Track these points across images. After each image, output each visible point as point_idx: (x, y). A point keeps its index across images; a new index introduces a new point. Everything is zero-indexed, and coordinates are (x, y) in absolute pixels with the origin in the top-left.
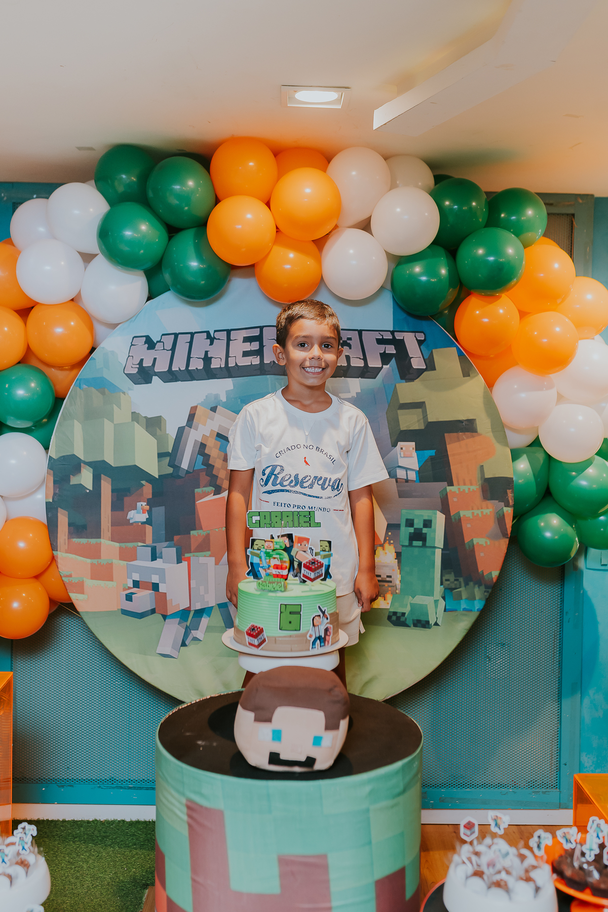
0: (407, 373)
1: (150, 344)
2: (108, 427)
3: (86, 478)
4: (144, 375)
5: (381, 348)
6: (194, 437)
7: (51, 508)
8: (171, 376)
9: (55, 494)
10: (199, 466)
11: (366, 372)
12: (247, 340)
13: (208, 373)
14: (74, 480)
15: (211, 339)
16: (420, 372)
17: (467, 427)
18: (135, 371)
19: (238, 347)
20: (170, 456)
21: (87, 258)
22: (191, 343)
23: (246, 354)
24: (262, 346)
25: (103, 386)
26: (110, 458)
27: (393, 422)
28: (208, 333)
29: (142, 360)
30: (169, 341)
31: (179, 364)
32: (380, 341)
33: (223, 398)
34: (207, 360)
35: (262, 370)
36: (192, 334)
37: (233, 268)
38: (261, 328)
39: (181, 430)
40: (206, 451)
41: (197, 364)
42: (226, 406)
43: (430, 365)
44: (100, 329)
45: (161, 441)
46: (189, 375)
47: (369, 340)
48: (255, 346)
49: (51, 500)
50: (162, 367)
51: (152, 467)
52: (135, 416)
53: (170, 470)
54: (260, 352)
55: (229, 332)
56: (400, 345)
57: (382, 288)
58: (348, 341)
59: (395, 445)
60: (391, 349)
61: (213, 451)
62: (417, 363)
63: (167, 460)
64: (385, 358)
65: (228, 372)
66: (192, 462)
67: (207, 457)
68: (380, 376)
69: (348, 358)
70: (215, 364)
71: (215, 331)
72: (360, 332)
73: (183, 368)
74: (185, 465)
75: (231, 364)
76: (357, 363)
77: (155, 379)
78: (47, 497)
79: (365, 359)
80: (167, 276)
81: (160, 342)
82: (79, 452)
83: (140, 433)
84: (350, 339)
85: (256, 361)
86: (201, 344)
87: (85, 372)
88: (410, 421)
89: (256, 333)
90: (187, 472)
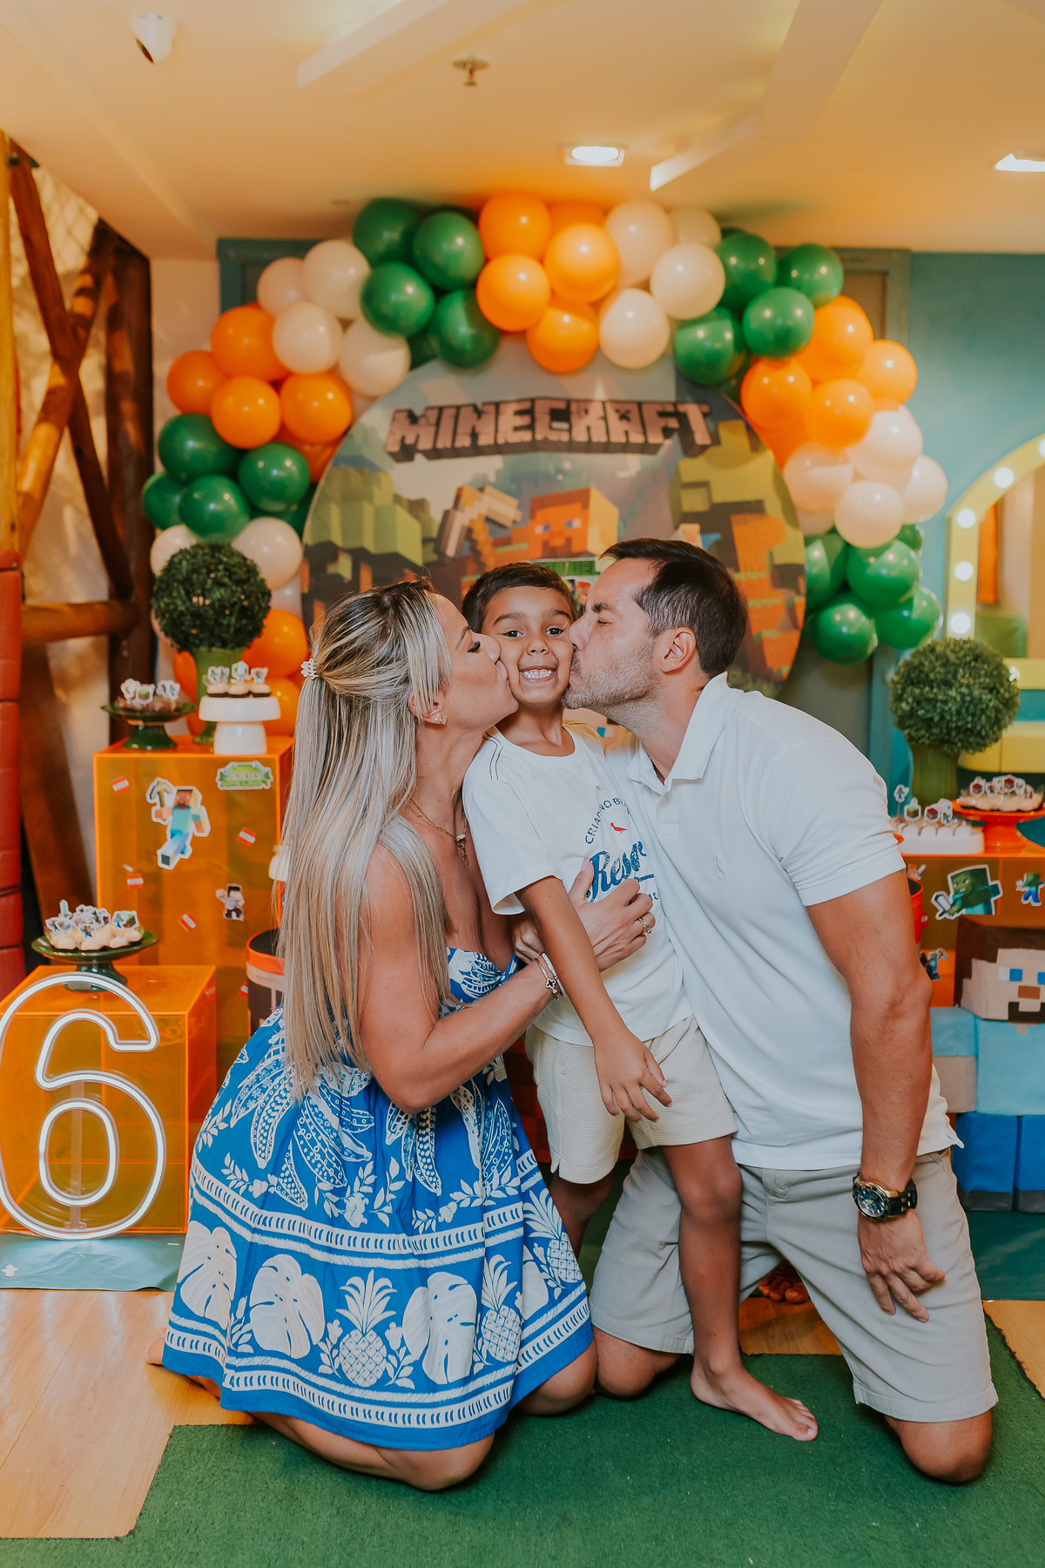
0: (691, 449)
1: (413, 418)
2: (368, 511)
3: (344, 567)
4: (406, 453)
5: (663, 422)
6: (460, 521)
7: (307, 601)
8: (435, 454)
9: (311, 585)
10: (466, 552)
11: (646, 449)
12: (520, 413)
13: (476, 450)
14: (332, 569)
15: (479, 412)
16: (704, 448)
17: (754, 508)
18: (396, 448)
19: (509, 420)
20: (434, 542)
21: (346, 324)
22: (457, 418)
23: (516, 429)
24: (533, 420)
25: (361, 464)
26: (370, 545)
27: (676, 503)
28: (475, 408)
29: (403, 439)
30: (433, 415)
31: (444, 442)
32: (663, 414)
33: (492, 478)
34: (474, 435)
35: (533, 446)
36: (458, 408)
37: (504, 333)
38: (533, 401)
39: (446, 515)
40: (475, 536)
41: (464, 441)
42: (496, 486)
43: (716, 440)
44: (359, 403)
45: (425, 524)
46: (455, 453)
47: (649, 412)
48: (525, 420)
49: (306, 591)
50: (425, 444)
51: (415, 554)
52: (397, 499)
53: (434, 557)
54: (531, 427)
55: (497, 405)
56: (682, 418)
57: (663, 356)
58: (628, 415)
59: (676, 527)
60: (673, 423)
61: (482, 536)
62: (701, 437)
63: (431, 546)
64: (667, 432)
65: (496, 449)
66: (459, 549)
67: (473, 543)
68: (662, 452)
69: (627, 433)
70: (484, 441)
71: (485, 404)
72: (640, 405)
73: (448, 445)
74: (451, 551)
75: (501, 441)
76: (637, 438)
77: (419, 458)
78: (302, 587)
79: (645, 433)
80: (434, 343)
81: (424, 416)
82: (337, 538)
83: (402, 516)
84: (628, 412)
85: (526, 436)
86: (467, 418)
87: (343, 450)
88: (694, 502)
89: (527, 405)
90: (453, 559)
